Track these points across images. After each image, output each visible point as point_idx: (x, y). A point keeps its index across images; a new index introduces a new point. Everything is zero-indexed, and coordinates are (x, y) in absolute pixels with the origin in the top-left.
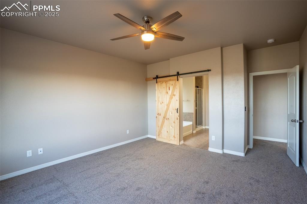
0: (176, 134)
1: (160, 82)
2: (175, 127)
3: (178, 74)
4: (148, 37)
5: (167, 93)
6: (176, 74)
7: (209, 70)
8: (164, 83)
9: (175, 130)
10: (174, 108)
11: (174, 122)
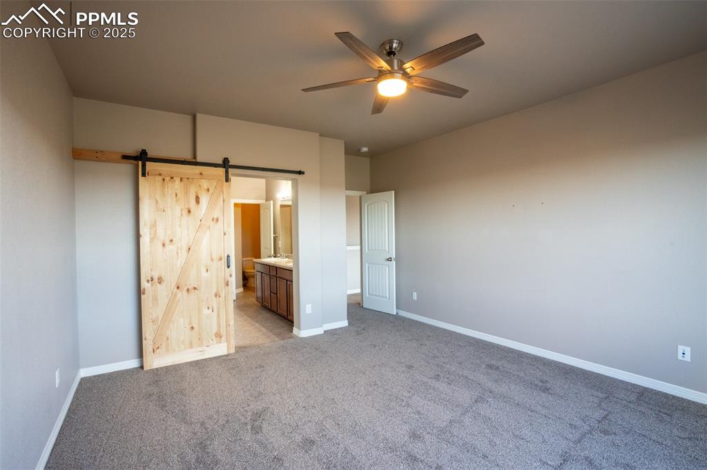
0: (223, 324)
1: (160, 175)
2: (218, 308)
3: (226, 164)
4: (392, 88)
5: (189, 211)
6: (222, 163)
7: (300, 173)
8: (177, 180)
9: (218, 316)
10: (214, 256)
11: (216, 296)
